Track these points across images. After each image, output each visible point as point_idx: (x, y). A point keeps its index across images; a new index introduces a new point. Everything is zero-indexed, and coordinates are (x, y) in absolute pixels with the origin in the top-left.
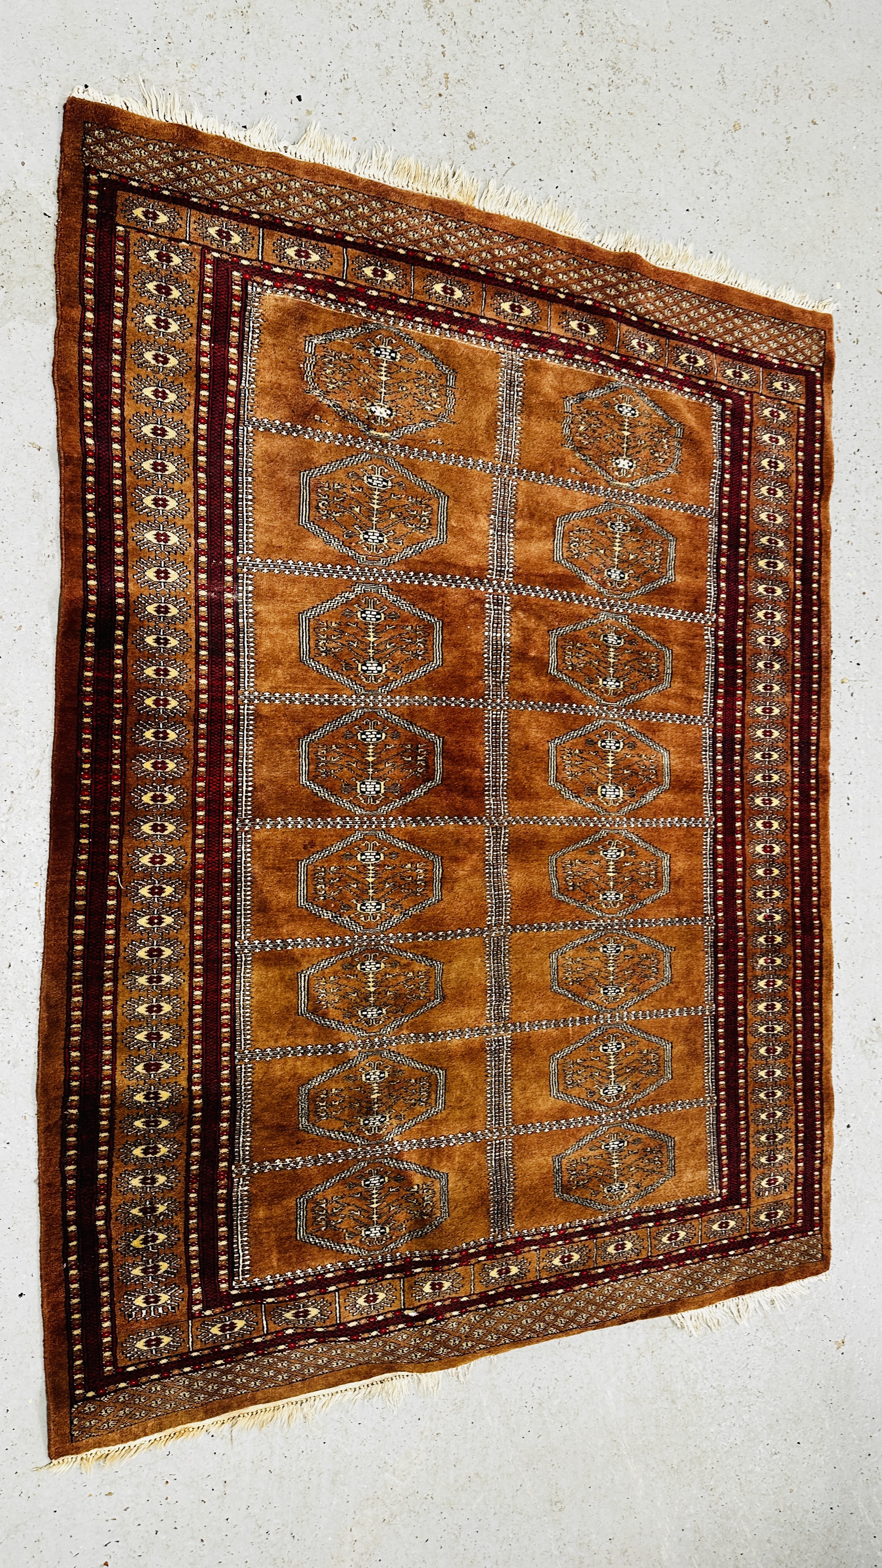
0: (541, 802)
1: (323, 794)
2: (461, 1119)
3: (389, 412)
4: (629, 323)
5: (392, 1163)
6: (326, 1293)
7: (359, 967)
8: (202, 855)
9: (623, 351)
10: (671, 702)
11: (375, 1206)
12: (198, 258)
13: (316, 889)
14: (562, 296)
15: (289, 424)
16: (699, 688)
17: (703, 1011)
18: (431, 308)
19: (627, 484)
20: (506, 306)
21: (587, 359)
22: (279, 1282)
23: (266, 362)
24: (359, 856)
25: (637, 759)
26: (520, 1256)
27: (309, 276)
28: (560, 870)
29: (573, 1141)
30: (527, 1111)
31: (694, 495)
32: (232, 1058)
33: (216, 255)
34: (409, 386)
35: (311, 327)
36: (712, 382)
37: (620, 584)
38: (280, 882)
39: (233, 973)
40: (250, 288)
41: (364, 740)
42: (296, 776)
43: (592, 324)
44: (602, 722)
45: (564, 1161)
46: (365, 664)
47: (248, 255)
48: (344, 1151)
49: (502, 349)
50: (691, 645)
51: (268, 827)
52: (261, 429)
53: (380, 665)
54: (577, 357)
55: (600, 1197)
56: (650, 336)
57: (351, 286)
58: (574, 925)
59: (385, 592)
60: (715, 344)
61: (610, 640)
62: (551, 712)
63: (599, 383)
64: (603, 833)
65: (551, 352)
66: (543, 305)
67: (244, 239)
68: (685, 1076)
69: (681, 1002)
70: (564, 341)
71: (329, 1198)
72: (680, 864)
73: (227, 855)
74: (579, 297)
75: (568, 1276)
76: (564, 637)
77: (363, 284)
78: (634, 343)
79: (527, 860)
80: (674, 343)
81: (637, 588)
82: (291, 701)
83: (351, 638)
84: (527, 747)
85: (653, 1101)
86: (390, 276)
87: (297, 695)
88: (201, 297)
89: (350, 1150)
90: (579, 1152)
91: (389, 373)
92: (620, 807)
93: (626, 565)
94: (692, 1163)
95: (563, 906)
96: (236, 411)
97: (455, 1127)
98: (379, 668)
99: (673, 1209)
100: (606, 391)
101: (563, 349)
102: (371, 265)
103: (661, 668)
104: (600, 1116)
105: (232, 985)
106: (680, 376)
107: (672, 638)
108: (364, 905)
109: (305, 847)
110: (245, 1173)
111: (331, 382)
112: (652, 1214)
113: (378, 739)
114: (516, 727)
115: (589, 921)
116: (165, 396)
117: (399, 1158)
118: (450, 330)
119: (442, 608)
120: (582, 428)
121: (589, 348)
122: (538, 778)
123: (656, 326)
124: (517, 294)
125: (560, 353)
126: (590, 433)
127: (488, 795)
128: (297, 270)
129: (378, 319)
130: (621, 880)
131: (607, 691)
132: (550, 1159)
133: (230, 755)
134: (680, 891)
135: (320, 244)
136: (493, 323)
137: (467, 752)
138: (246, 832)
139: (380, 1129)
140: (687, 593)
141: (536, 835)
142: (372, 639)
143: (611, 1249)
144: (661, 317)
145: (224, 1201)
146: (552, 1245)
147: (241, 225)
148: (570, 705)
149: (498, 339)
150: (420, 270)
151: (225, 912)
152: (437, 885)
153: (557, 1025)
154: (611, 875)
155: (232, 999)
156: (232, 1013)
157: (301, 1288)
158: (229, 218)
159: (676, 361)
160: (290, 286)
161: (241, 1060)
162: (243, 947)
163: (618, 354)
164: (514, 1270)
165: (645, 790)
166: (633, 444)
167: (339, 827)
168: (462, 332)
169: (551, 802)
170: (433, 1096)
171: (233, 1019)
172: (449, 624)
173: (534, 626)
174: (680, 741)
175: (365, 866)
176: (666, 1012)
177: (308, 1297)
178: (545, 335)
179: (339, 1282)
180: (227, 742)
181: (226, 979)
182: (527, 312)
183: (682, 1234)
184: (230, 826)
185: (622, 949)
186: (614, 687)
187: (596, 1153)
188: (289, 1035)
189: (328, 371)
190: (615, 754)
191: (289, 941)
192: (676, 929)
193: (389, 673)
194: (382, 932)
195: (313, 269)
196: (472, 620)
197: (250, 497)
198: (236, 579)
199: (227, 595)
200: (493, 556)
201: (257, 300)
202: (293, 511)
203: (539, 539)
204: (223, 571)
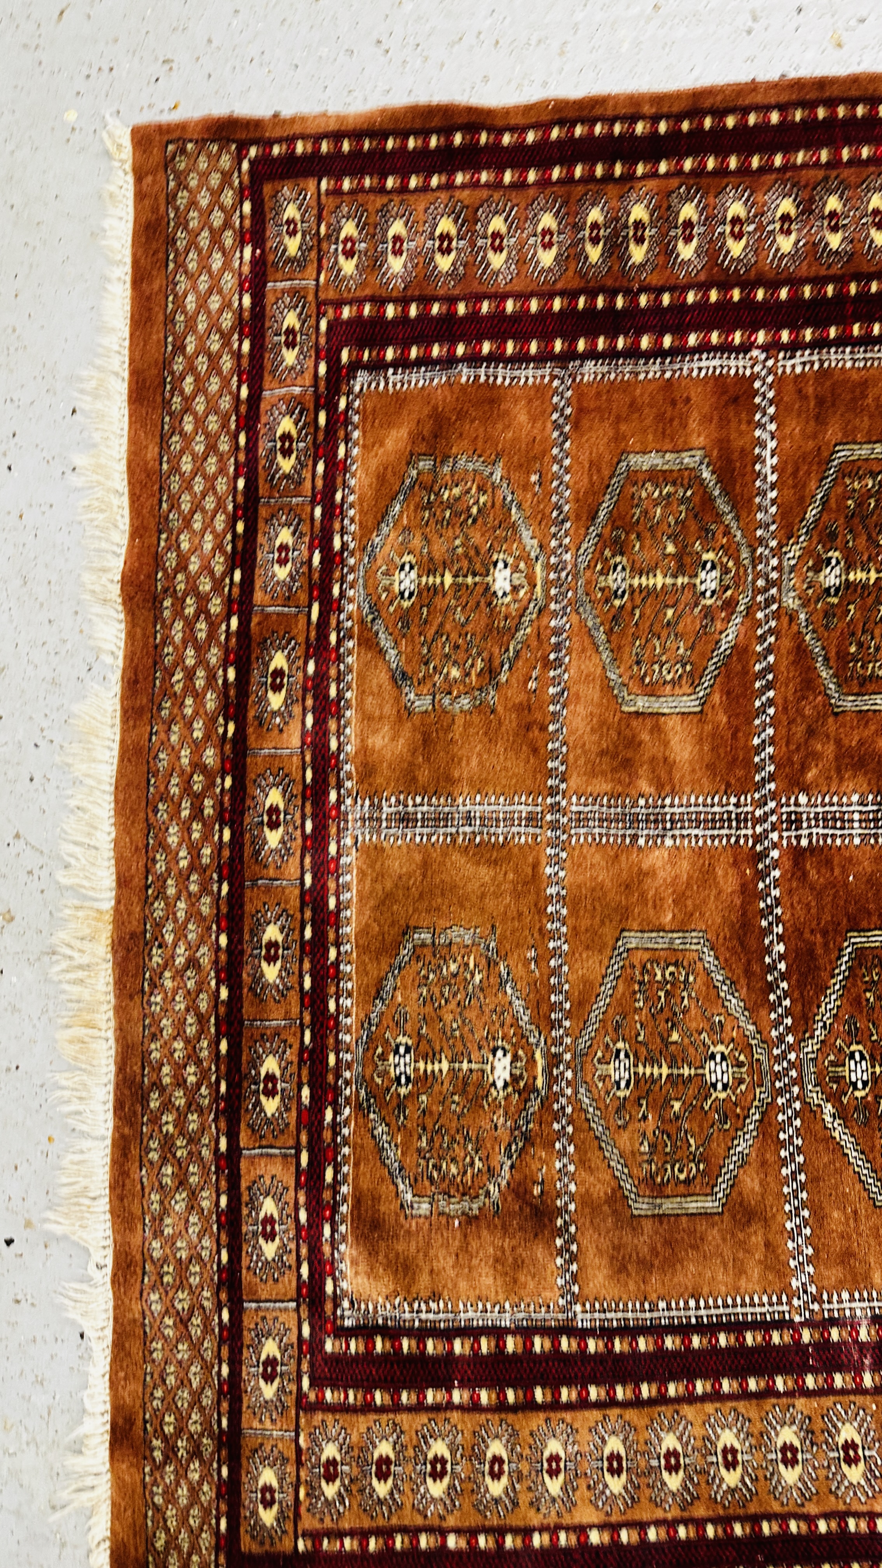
3: (500, 1053)
4: (248, 586)
9: (303, 597)
12: (319, 1417)
14: (231, 727)
15: (559, 1242)
18: (307, 983)
19: (538, 568)
20: (273, 838)
21: (333, 672)
23: (463, 1285)
27: (303, 1216)
31: (534, 418)
33: (306, 1383)
34: (448, 1017)
35: (387, 1208)
36: (316, 396)
37: (726, 571)
40: (348, 1323)
43: (267, 665)
49: (349, 841)
50: (820, 402)
52: (576, 1289)
54: (333, 692)
56: (261, 539)
57: (304, 1138)
59: (812, 1046)
60: (245, 392)
61: (834, 581)
63: (369, 642)
65: (334, 745)
66: (254, 765)
67: (269, 1334)
70: (310, 720)
74: (226, 695)
76: (843, 681)
77: (294, 1114)
78: (282, 573)
80: (263, 489)
81: (727, 532)
86: (270, 1065)
88: (383, 1410)
91: (432, 1056)
93: (687, 560)
96: (553, 1333)
100: (379, 626)
101: (325, 721)
102: (258, 1103)
106: (321, 468)
107: (811, 445)
111: (472, 1164)
116: (555, 1458)
118: (338, 945)
119: (824, 932)
120: (455, 673)
121: (311, 668)
123: (240, 527)
124: (247, 820)
125: (332, 725)
126: (461, 655)
128: (298, 1236)
129: (347, 1083)
135: (245, 1198)
136: (308, 860)
140: (721, 421)
144: (220, 518)
147: (247, 1341)
149: (333, 849)
150: (248, 1010)
158: (240, 1363)
159: (295, 479)
160: (327, 1249)
163: (310, 606)
166: (465, 564)
168: (334, 919)
173: (831, 746)
178: (308, 758)
182: (275, 797)
189: (454, 1170)
195: (290, 1210)
196: (837, 872)
197: (692, 1303)
198: (833, 1322)
199: (863, 1336)
200: (713, 838)
201: (363, 1306)
202: (702, 1226)
203: (666, 744)
204: (824, 1346)
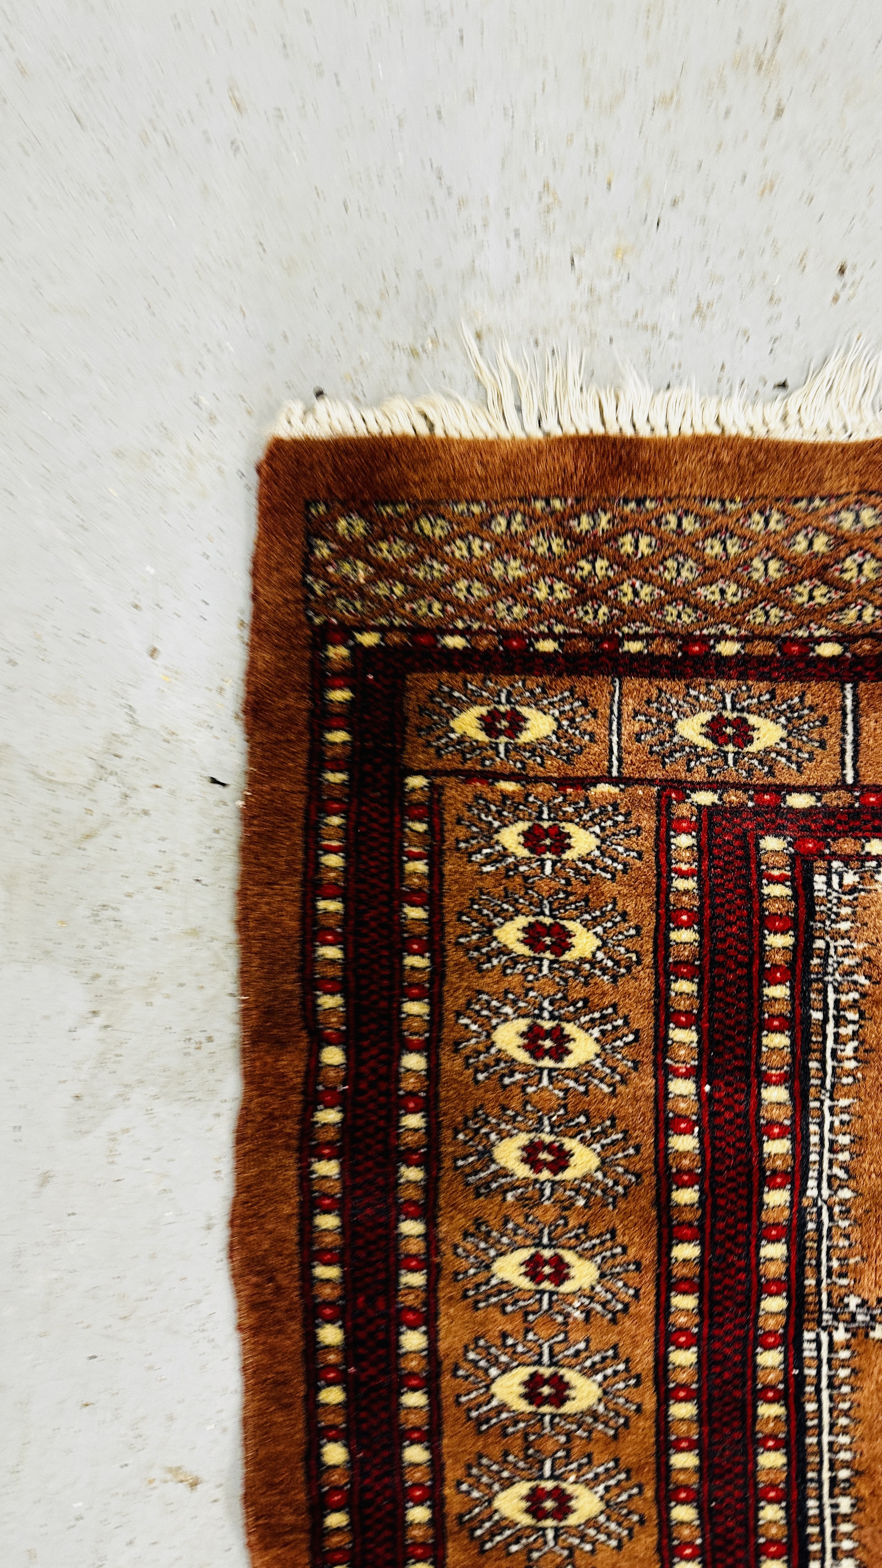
12: (648, 822)
33: (705, 798)
40: (819, 881)
47: (811, 776)
67: (792, 729)
88: (662, 943)
147: (782, 689)
158: (743, 676)
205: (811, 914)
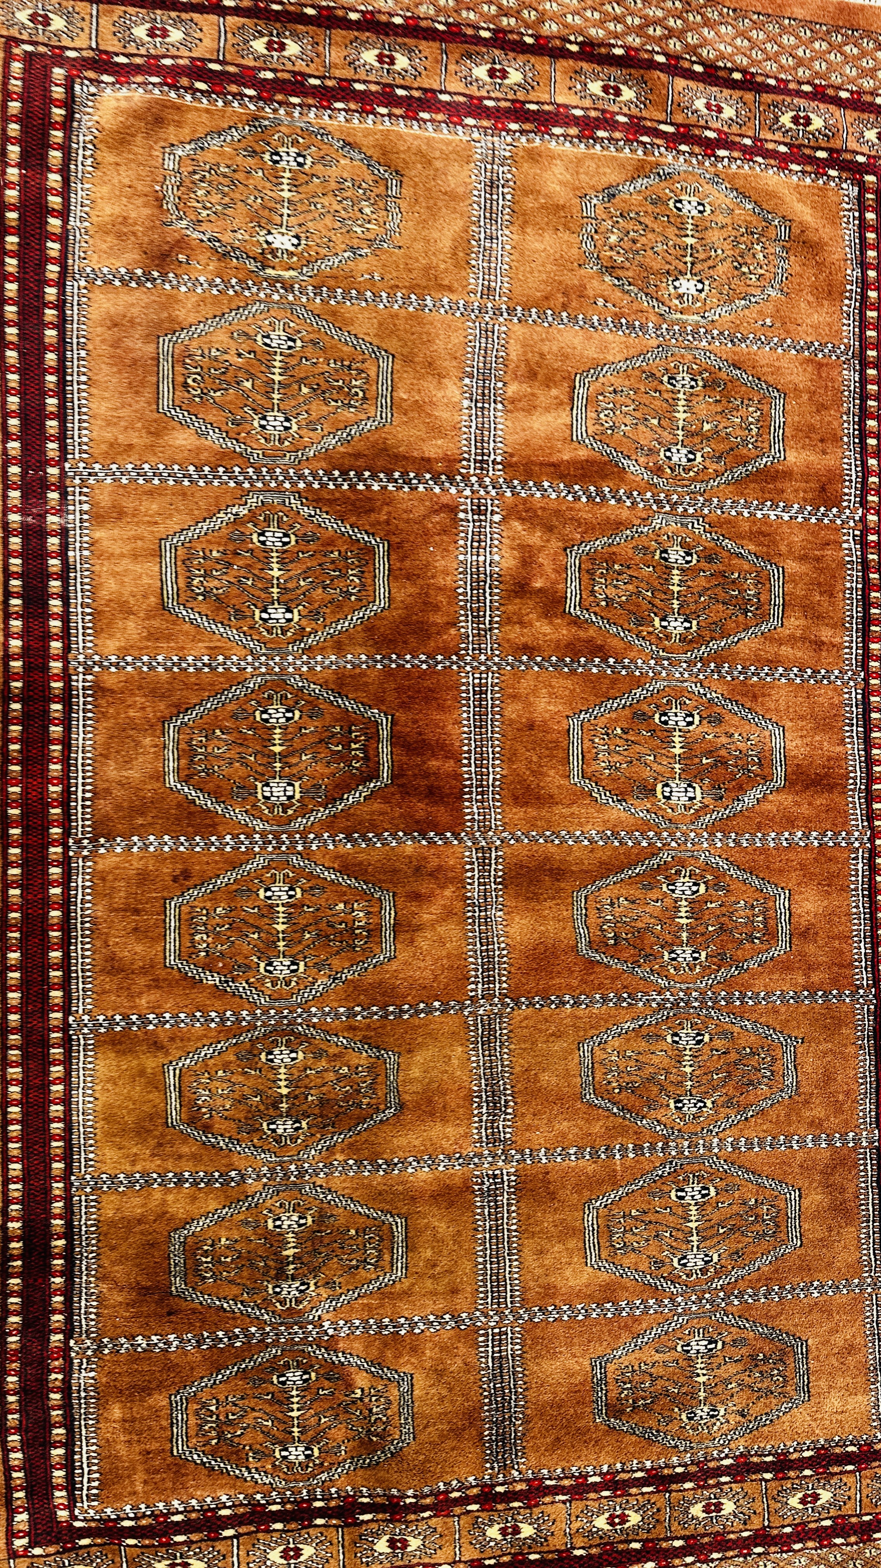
0: (558, 810)
1: (204, 801)
2: (434, 1293)
3: (295, 241)
4: (689, 75)
5: (321, 1353)
6: (217, 1539)
7: (263, 1056)
8: (17, 892)
9: (679, 118)
10: (786, 651)
11: (295, 1414)
12: (1, 54)
13: (192, 941)
14: (574, 48)
15: (139, 272)
16: (834, 626)
17: (857, 1140)
18: (359, 87)
19: (696, 318)
20: (481, 72)
21: (617, 135)
22: (144, 1516)
23: (105, 190)
24: (262, 893)
25: (724, 740)
26: (536, 1510)
27: (168, 62)
28: (592, 913)
29: (625, 1337)
30: (547, 1287)
31: (815, 327)
32: (68, 1186)
33: (28, 47)
34: (326, 201)
35: (172, 133)
36: (838, 151)
37: (687, 470)
38: (136, 929)
39: (67, 1062)
40: (77, 88)
41: (267, 721)
42: (160, 776)
43: (625, 83)
44: (660, 685)
45: (611, 1367)
46: (265, 611)
47: (78, 44)
48: (245, 1330)
49: (476, 135)
50: (818, 559)
51: (119, 850)
52: (99, 282)
53: (289, 610)
54: (601, 134)
55: (674, 1427)
56: (726, 92)
57: (231, 69)
58: (620, 999)
59: (295, 503)
60: (844, 95)
61: (673, 557)
62: (573, 672)
63: (641, 170)
64: (666, 856)
65: (557, 131)
66: (542, 64)
67: (69, 22)
68: (824, 1243)
69: (816, 1124)
70: (578, 113)
71: (222, 1397)
72: (809, 906)
73: (56, 891)
74: (601, 45)
75: (621, 1547)
76: (592, 557)
77: (252, 64)
78: (700, 104)
79: (536, 897)
80: (768, 98)
81: (718, 474)
82: (151, 668)
83: (242, 572)
84: (531, 726)
85: (769, 1281)
86: (293, 48)
87: (160, 658)
89: (253, 1329)
90: (637, 1354)
91: (295, 185)
92: (697, 815)
93: (697, 440)
94: (840, 1382)
95: (597, 969)
96: (62, 262)
97: (424, 1306)
98: (288, 616)
99: (807, 1454)
100: (653, 180)
101: (577, 125)
102: (262, 35)
103: (763, 598)
104: (672, 1300)
105: (66, 1079)
106: (783, 149)
107: (783, 549)
108: (270, 964)
109: (175, 879)
110: (89, 1353)
111: (205, 208)
112: (769, 1459)
113: (288, 719)
114: (515, 697)
115: (646, 993)
117: (331, 1345)
118: (390, 115)
119: (388, 522)
120: (613, 239)
121: (622, 119)
122: (552, 773)
123: (737, 76)
124: (497, 52)
125: (574, 131)
126: (627, 244)
127: (470, 800)
128: (149, 56)
129: (275, 111)
130: (701, 929)
131: (668, 637)
132: (586, 1363)
133: (59, 747)
134: (811, 948)
135: (184, 16)
136: (462, 99)
137: (429, 736)
138: (85, 858)
139: (298, 1301)
140: (806, 477)
141: (547, 859)
142: (276, 573)
143: (697, 1510)
144: (745, 61)
145: (58, 1390)
146: (592, 1495)
147: (65, 3)
148: (605, 660)
149: (470, 121)
150: (339, 34)
151: (53, 973)
152: (388, 934)
153: (595, 1155)
154: (684, 921)
155: (66, 1100)
156: (67, 1119)
157: (179, 1528)
159: (774, 125)
160: (139, 79)
161: (81, 1188)
162: (81, 1024)
163: (672, 124)
164: (527, 1531)
165: (741, 788)
166: (702, 256)
167: (228, 849)
168: (411, 115)
169: (575, 809)
170: (387, 1257)
171: (69, 1129)
172: (400, 545)
173: (539, 543)
174: (804, 710)
175: (271, 906)
176: (789, 1138)
177: (189, 1543)
178: (546, 108)
179: (240, 1524)
180: (53, 728)
181: (57, 1071)
182: (515, 77)
183: (825, 1496)
184: (59, 850)
185: (707, 1038)
186: (681, 630)
187: (666, 1357)
188: (153, 1155)
189: (200, 193)
190: (684, 733)
191: (151, 1016)
192: (804, 1009)
193: (304, 622)
194: (299, 1005)
195: (173, 51)
196: (437, 538)
197: (83, 378)
198: (64, 495)
199: (51, 519)
200: (468, 440)
201: (90, 104)
202: (148, 393)
203: (547, 410)
204: (44, 485)
205: (74, 102)
